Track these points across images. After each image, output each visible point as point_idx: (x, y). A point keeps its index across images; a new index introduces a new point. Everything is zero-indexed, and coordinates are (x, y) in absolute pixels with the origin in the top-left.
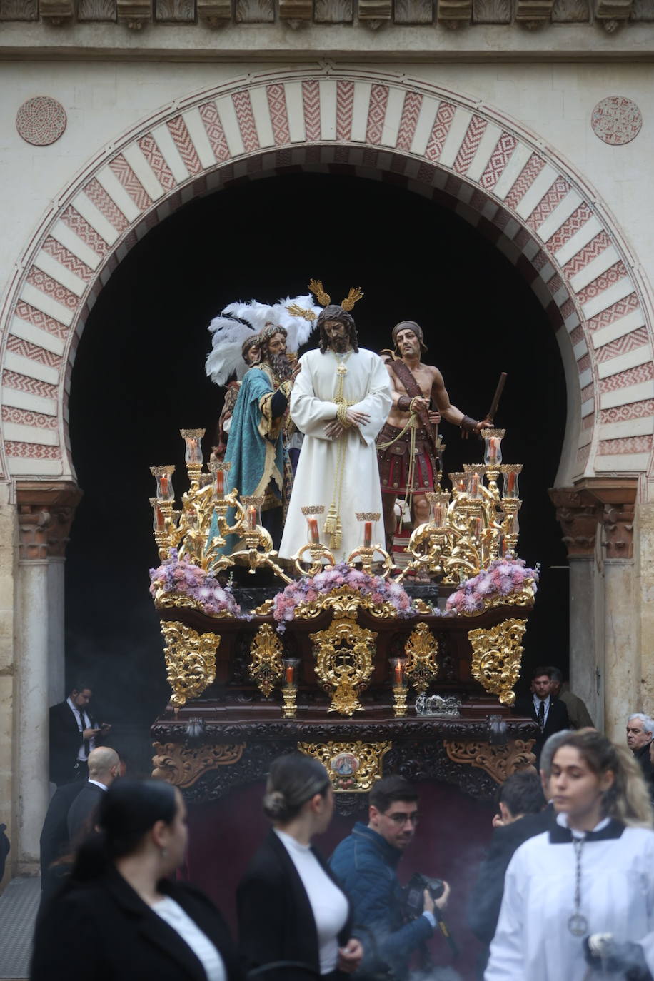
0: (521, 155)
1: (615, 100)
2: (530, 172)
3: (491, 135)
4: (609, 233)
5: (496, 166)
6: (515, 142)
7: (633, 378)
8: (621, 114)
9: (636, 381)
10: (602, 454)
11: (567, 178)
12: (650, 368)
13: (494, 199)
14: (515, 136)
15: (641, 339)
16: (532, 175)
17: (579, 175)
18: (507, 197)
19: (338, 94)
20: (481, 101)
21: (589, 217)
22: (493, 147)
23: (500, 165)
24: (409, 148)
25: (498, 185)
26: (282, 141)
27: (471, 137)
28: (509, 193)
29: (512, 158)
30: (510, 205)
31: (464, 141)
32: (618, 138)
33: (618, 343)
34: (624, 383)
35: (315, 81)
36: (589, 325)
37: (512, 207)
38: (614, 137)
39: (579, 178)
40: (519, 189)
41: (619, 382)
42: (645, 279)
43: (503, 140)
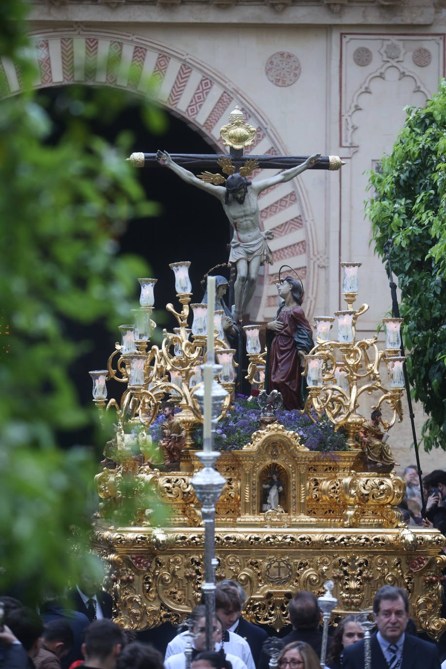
0: (216, 93)
1: (282, 54)
2: (223, 104)
3: (195, 79)
4: (276, 150)
5: (198, 101)
6: (211, 84)
7: (291, 252)
8: (286, 64)
9: (293, 254)
10: (269, 306)
11: (247, 110)
12: (303, 246)
13: (197, 124)
14: (212, 79)
15: (298, 224)
16: (223, 108)
17: (256, 108)
18: (205, 123)
19: (87, 48)
20: (187, 55)
21: (263, 138)
22: (196, 87)
23: (200, 100)
24: (136, 88)
25: (199, 114)
26: (47, 81)
27: (180, 79)
28: (207, 120)
29: (209, 95)
30: (207, 129)
31: (176, 83)
32: (284, 82)
33: (283, 228)
34: (285, 256)
35: (69, 39)
36: (261, 214)
37: (208, 130)
38: (281, 81)
39: (256, 110)
40: (214, 118)
41: (282, 255)
42: (301, 183)
43: (203, 82)
